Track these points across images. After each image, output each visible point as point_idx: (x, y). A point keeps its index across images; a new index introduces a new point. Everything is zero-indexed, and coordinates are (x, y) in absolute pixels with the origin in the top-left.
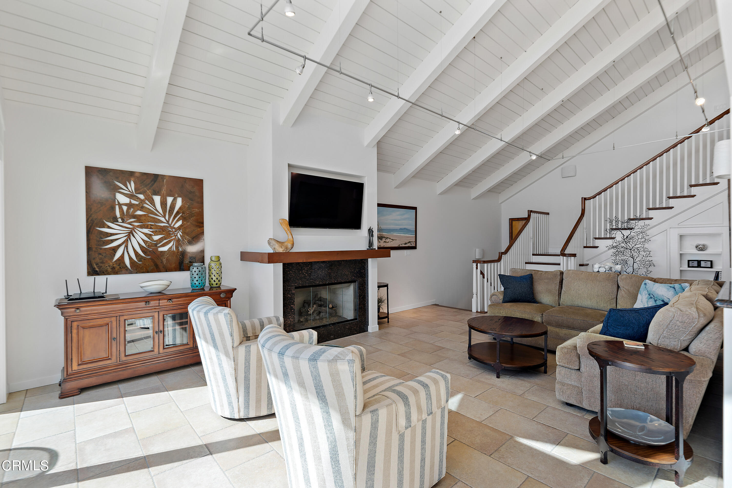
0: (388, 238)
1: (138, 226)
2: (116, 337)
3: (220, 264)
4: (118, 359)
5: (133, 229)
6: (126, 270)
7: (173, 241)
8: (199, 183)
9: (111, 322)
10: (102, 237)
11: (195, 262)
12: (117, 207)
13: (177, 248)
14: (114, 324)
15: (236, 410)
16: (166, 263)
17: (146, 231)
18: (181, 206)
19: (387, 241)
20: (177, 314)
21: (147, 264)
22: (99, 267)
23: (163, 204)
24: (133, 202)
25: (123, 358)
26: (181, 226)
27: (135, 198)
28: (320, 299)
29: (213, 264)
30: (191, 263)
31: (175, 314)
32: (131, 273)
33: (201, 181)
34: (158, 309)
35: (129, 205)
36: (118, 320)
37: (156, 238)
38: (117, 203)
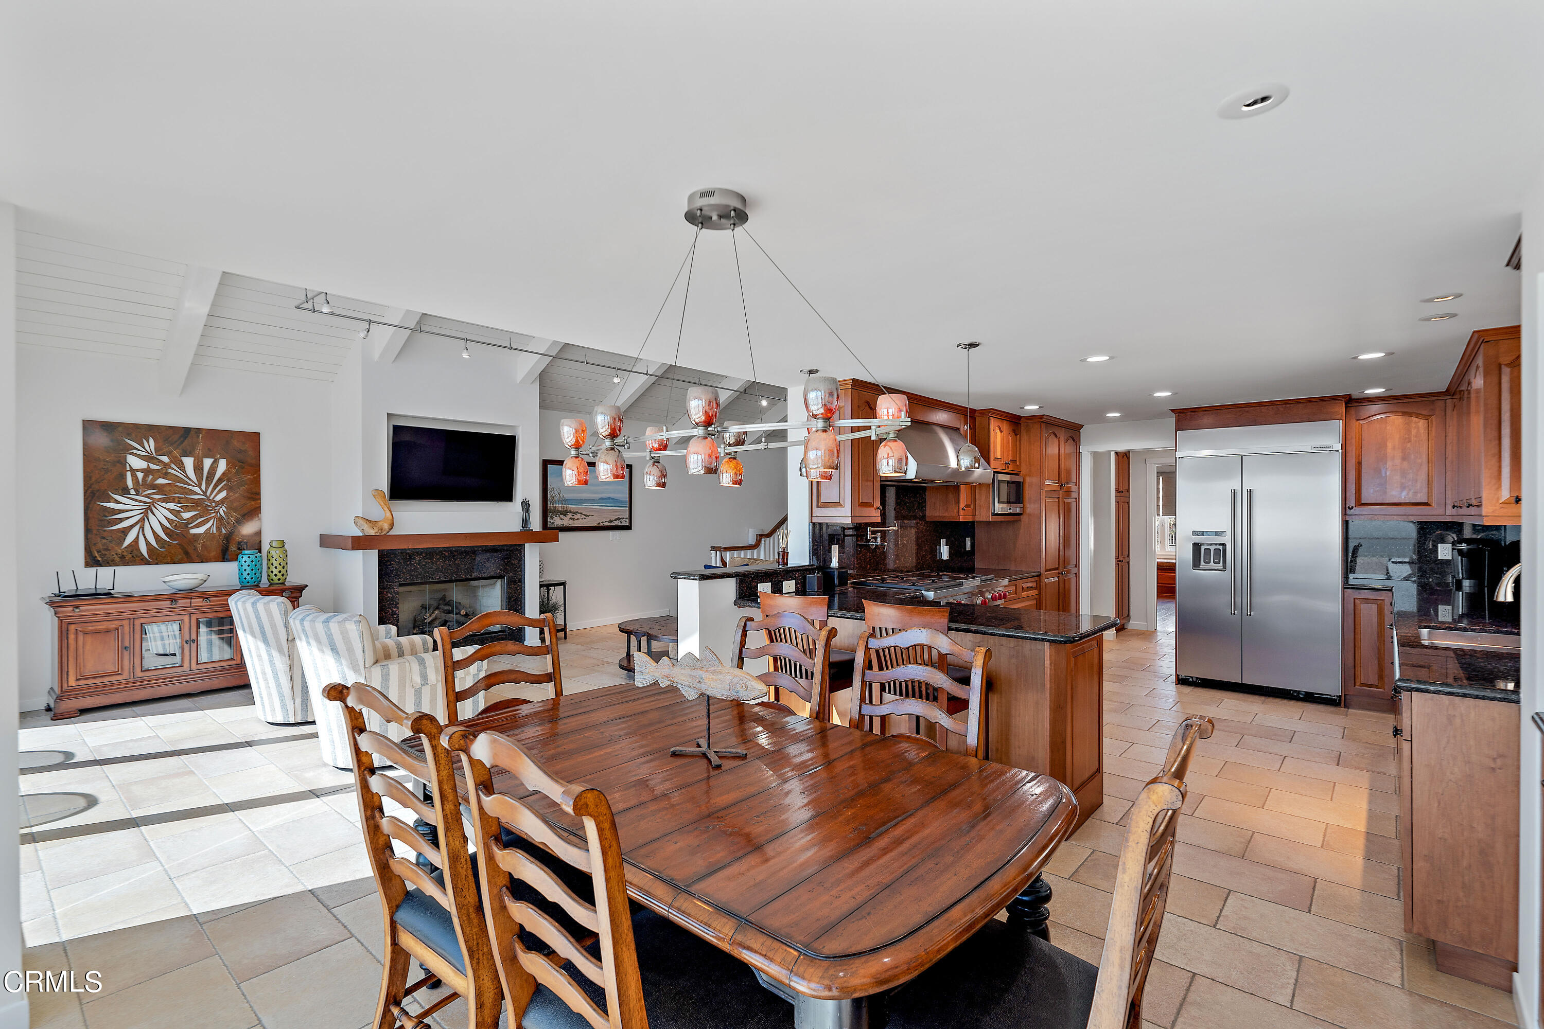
0: (577, 512)
1: (159, 500)
2: (128, 646)
3: (286, 551)
4: (132, 674)
5: (152, 503)
6: (142, 560)
7: (212, 520)
8: (254, 438)
9: (123, 626)
10: (107, 514)
11: (247, 549)
12: (129, 474)
13: (218, 529)
14: (127, 629)
15: (291, 713)
16: (201, 551)
17: (172, 506)
18: (226, 471)
19: (576, 517)
20: (214, 618)
21: (173, 552)
22: (102, 556)
23: (198, 468)
24: (153, 466)
25: (139, 674)
26: (225, 498)
27: (155, 461)
28: (449, 603)
29: (273, 552)
30: (240, 549)
31: (211, 618)
32: (148, 563)
33: (258, 435)
34: (190, 611)
35: (147, 472)
36: (132, 624)
37: (187, 515)
38: (128, 468)
